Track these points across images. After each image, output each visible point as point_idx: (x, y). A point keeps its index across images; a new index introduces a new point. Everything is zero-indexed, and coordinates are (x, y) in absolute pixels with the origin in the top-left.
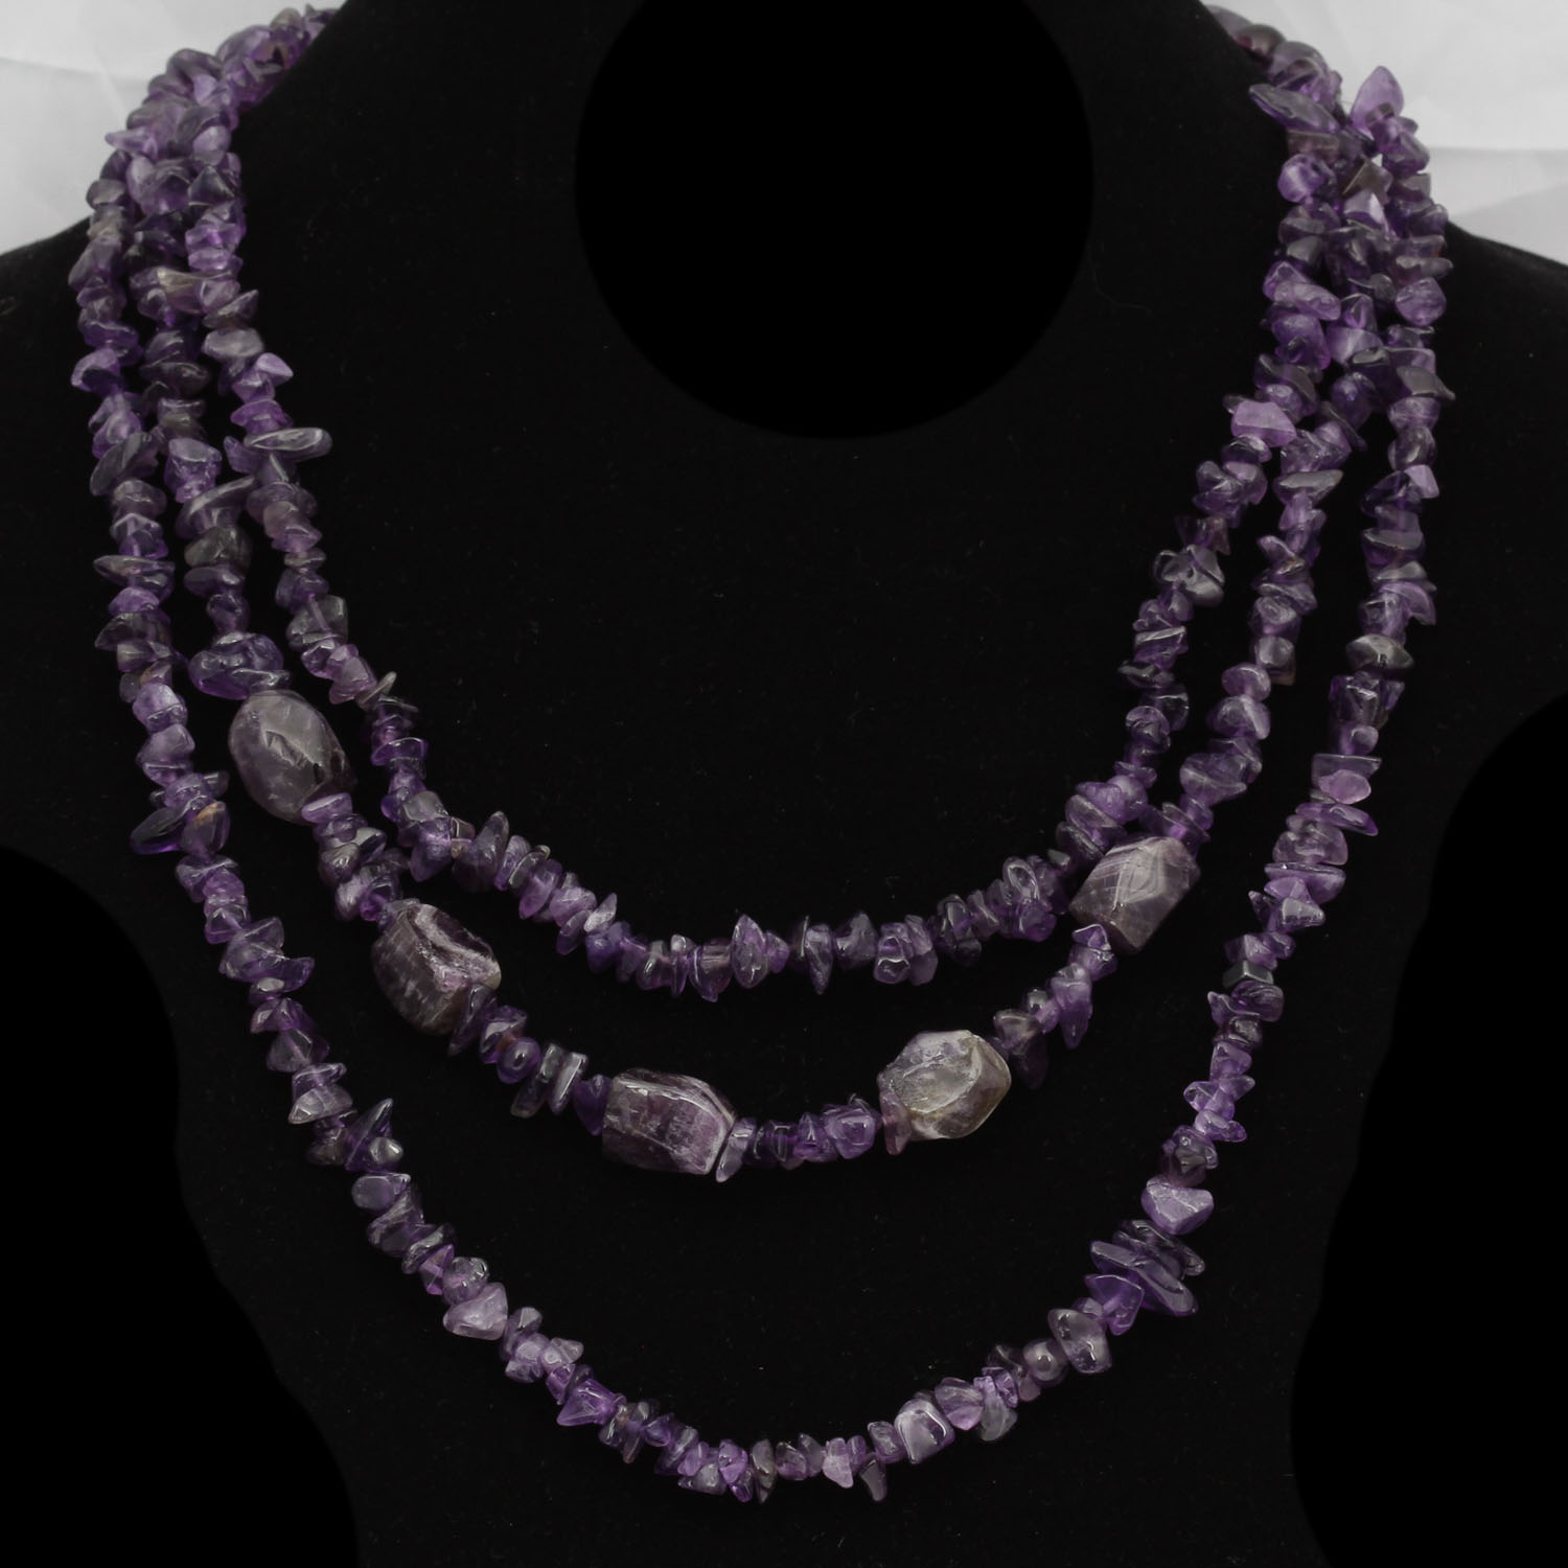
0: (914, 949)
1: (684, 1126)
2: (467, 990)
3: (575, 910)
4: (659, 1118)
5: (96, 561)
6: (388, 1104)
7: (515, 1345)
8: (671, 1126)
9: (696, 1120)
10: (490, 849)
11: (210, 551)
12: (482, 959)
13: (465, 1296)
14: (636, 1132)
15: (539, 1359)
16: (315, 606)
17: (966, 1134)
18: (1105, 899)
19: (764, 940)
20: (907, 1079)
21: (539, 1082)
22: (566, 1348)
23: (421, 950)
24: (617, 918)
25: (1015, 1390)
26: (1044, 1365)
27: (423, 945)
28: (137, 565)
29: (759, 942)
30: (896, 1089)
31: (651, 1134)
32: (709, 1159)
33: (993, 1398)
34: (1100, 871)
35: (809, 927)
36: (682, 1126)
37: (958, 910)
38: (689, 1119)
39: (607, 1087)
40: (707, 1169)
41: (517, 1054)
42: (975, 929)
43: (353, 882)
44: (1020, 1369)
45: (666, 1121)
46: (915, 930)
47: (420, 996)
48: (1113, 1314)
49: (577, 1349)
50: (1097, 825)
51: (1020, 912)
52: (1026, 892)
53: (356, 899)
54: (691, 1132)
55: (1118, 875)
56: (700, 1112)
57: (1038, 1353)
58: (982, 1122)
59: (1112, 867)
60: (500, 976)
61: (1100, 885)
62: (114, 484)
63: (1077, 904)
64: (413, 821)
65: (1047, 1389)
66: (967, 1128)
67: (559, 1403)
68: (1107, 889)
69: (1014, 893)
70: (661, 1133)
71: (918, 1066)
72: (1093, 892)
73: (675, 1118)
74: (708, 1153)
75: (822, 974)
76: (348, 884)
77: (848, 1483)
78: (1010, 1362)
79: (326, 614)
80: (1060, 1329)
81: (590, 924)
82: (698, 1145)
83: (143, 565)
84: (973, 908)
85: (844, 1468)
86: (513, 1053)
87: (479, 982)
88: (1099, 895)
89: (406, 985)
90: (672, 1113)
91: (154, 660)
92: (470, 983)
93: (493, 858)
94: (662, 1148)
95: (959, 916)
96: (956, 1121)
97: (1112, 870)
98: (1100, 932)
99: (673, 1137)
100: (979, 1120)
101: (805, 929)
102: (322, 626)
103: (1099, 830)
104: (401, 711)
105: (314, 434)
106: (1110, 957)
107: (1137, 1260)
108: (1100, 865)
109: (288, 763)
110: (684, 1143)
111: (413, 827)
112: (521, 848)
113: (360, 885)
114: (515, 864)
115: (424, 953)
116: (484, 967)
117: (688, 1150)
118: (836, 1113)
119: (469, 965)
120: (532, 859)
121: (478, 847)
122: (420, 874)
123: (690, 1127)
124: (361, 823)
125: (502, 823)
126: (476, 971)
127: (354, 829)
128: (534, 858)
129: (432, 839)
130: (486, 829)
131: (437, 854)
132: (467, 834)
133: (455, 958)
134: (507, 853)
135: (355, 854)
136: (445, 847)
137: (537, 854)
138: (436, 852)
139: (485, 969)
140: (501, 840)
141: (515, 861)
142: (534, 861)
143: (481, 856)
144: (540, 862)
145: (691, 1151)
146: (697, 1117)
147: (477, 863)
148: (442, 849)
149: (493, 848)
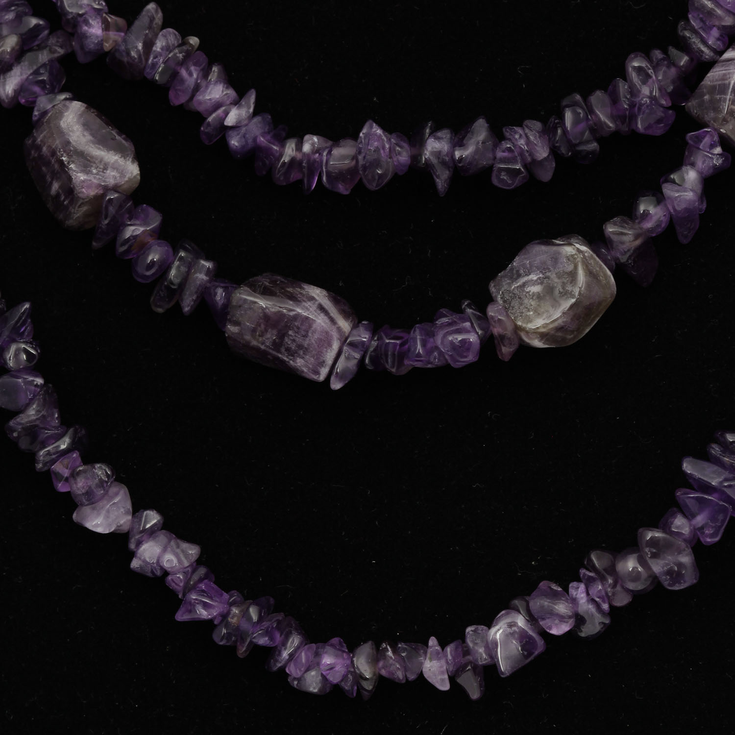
0: (531, 154)
1: (299, 339)
2: (103, 196)
3: (217, 106)
4: (275, 332)
6: (27, 306)
7: (139, 543)
8: (286, 339)
9: (310, 334)
10: (136, 47)
12: (121, 161)
13: (91, 498)
14: (254, 343)
15: (158, 561)
17: (569, 344)
18: (715, 106)
19: (387, 146)
20: (516, 291)
21: (168, 288)
22: (183, 551)
23: (62, 155)
24: (255, 113)
25: (607, 598)
26: (635, 576)
27: (64, 151)
29: (384, 148)
30: (505, 302)
31: (267, 347)
32: (323, 369)
33: (584, 605)
34: (714, 75)
35: (431, 134)
36: (297, 339)
37: (576, 114)
38: (303, 333)
39: (228, 298)
40: (322, 378)
41: (150, 258)
42: (593, 130)
43: (13, 73)
44: (610, 581)
45: (282, 335)
46: (532, 138)
47: (63, 198)
48: (702, 529)
49: (193, 551)
50: (717, 23)
51: (639, 109)
52: (646, 90)
53: (15, 91)
54: (305, 344)
55: (729, 84)
56: (314, 326)
57: (631, 564)
58: (588, 330)
59: (725, 75)
60: (139, 177)
61: (713, 90)
63: (692, 105)
64: (72, 13)
65: (637, 596)
66: (571, 339)
67: (180, 596)
68: (718, 97)
69: (633, 92)
70: (277, 346)
71: (526, 279)
72: (707, 97)
73: (290, 333)
74: (322, 364)
75: (442, 179)
76: (9, 74)
77: (445, 686)
78: (603, 572)
80: (647, 550)
81: (230, 120)
82: (313, 357)
84: (590, 111)
85: (442, 673)
86: (146, 258)
87: (115, 189)
88: (711, 101)
89: (51, 183)
90: (288, 327)
92: (107, 189)
93: (140, 56)
94: (278, 358)
95: (576, 121)
96: (560, 334)
97: (724, 77)
98: (712, 136)
99: (288, 350)
100: (584, 330)
101: (427, 135)
103: (719, 28)
106: (720, 161)
107: (726, 480)
108: (714, 70)
110: (299, 355)
111: (72, 18)
112: (170, 42)
113: (19, 76)
114: (161, 60)
115: (64, 159)
116: (122, 171)
117: (303, 361)
118: (447, 324)
119: (107, 170)
120: (178, 55)
121: (126, 45)
122: (81, 58)
123: (304, 340)
124: (27, 11)
125: (155, 16)
126: (113, 177)
127: (19, 17)
128: (180, 53)
129: (87, 31)
130: (137, 23)
131: (92, 46)
132: (119, 30)
133: (95, 163)
134: (154, 48)
135: (17, 44)
136: (100, 39)
137: (185, 48)
138: (91, 45)
139: (122, 174)
140: (150, 36)
141: (161, 57)
142: (180, 56)
143: (128, 54)
144: (188, 56)
145: (306, 362)
146: (311, 331)
147: (125, 59)
148: (96, 41)
149: (140, 46)
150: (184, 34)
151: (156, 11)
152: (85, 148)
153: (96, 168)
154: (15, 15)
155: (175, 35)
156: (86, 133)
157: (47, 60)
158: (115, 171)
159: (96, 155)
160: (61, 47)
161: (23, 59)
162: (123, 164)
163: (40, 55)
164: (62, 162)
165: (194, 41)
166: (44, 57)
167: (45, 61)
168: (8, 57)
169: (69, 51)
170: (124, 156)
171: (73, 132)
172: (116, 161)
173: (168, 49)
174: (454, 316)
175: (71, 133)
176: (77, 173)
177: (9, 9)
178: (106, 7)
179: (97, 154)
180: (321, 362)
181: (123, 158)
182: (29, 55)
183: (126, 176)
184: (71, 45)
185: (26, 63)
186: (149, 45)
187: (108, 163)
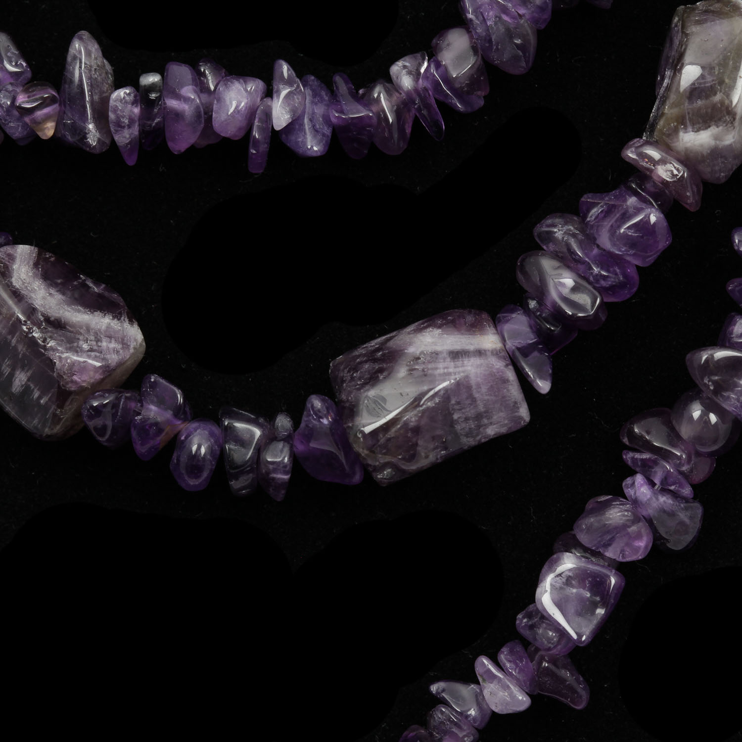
8: (458, 427)
9: (476, 395)
32: (520, 410)
36: (469, 414)
45: (448, 428)
73: (456, 416)
82: (500, 411)
90: (448, 415)
110: (485, 425)
115: (36, 335)
116: (123, 340)
117: (495, 426)
118: (603, 215)
119: (101, 342)
123: (476, 406)
126: (114, 351)
133: (81, 334)
139: (125, 345)
145: (497, 423)
146: (475, 391)
152: (59, 313)
153: (86, 341)
156: (52, 291)
158: (113, 341)
159: (79, 322)
162: (120, 328)
164: (33, 341)
170: (117, 316)
171: (34, 292)
172: (108, 327)
174: (607, 199)
175: (33, 295)
176: (62, 353)
179: (78, 319)
180: (514, 406)
181: (116, 319)
183: (129, 346)
187: (100, 330)
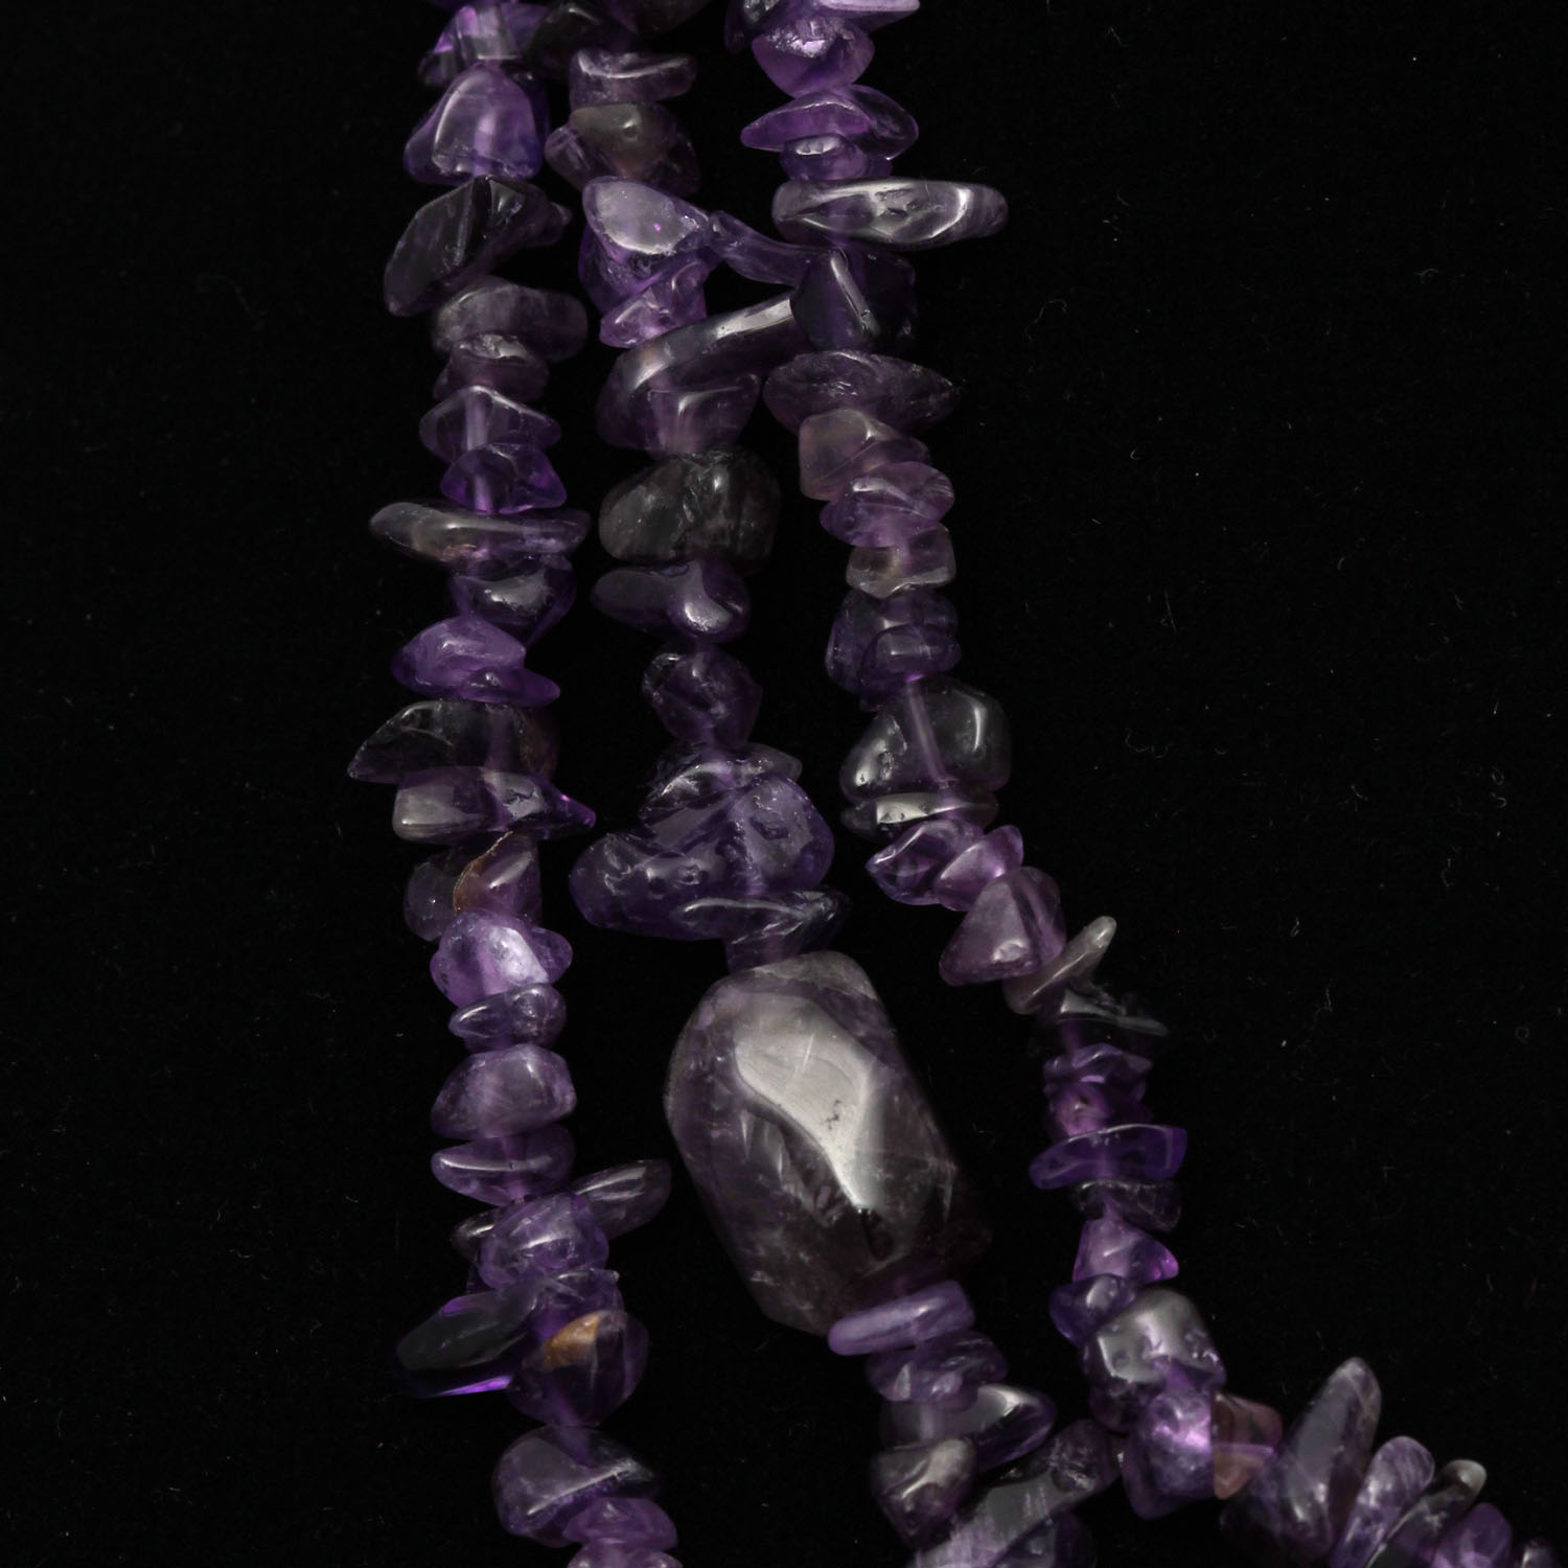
5: (377, 518)
11: (661, 520)
16: (916, 707)
28: (477, 538)
62: (438, 293)
64: (1122, 1380)
79: (946, 737)
83: (495, 538)
91: (500, 828)
93: (1319, 1521)
102: (933, 771)
104: (1119, 1037)
105: (954, 201)
109: (798, 1202)
111: (1122, 1398)
112: (1405, 1479)
113: (968, 1560)
114: (1380, 1533)
120: (1428, 1519)
121: (1282, 1489)
122: (1143, 1505)
124: (993, 1368)
125: (1362, 1399)
127: (970, 1384)
128: (1435, 1511)
129: (1168, 1439)
130: (1312, 1422)
131: (1179, 1483)
132: (1257, 1437)
134: (1361, 1499)
135: (964, 1466)
136: (1202, 1464)
137: (1446, 1497)
138: (1177, 1479)
140: (1348, 1459)
141: (1381, 1525)
142: (1434, 1520)
143: (1287, 1512)
144: (1456, 1518)
147: (1277, 1527)
148: (1193, 1468)
149: (1321, 1491)
150: (1443, 1451)
151: (1366, 1387)
154: (960, 1381)
155: (1418, 1454)
157: (1046, 1512)
160: (1087, 1471)
161: (978, 1510)
163: (1028, 1496)
165: (1471, 1473)
166: (1038, 1502)
167: (1042, 1516)
168: (937, 1504)
169: (1109, 1482)
173: (1400, 1499)
177: (943, 1365)
178: (1222, 1369)
182: (994, 1498)
184: (1114, 1462)
185: (989, 1520)
186: (1346, 1486)
